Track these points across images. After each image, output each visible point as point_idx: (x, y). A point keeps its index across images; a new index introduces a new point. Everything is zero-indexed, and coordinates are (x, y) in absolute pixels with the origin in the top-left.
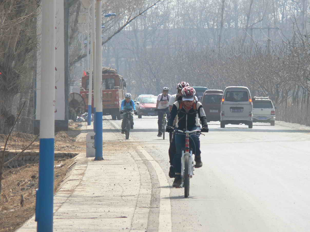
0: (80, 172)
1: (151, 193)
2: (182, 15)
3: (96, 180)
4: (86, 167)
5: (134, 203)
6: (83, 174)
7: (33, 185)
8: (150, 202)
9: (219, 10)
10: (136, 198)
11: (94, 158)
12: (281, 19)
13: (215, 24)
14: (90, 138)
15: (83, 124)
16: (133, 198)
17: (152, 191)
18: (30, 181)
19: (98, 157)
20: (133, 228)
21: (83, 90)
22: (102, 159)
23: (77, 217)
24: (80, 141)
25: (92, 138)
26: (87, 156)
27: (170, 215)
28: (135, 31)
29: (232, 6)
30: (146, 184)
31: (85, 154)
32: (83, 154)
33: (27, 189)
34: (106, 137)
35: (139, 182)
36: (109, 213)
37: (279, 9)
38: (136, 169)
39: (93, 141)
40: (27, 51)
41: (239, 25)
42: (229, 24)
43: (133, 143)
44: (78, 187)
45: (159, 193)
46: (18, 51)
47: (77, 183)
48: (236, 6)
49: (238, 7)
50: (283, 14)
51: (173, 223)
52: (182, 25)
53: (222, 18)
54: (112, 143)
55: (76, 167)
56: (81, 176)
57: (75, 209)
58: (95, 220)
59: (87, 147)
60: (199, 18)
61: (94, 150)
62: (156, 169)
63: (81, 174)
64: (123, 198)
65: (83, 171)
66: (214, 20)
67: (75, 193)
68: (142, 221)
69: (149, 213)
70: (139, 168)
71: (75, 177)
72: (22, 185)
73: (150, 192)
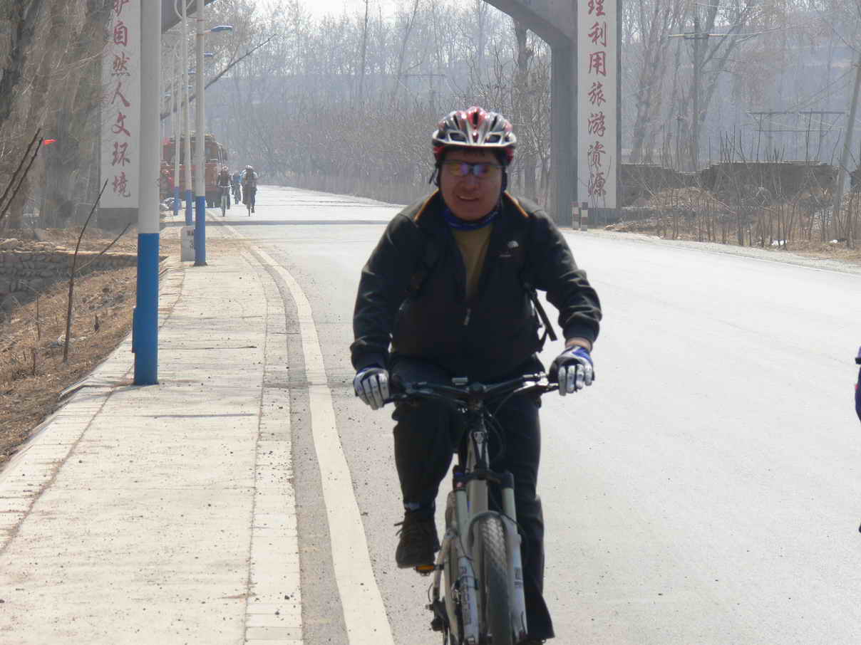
0: (177, 283)
1: (284, 312)
2: (304, 55)
3: (202, 294)
4: (184, 276)
5: (263, 326)
6: (181, 286)
7: (106, 302)
8: (285, 326)
9: (358, 48)
10: (264, 321)
11: (193, 263)
12: (447, 61)
13: (352, 69)
14: (186, 234)
15: (167, 213)
16: (259, 319)
17: (285, 310)
18: (100, 295)
19: (200, 261)
20: (268, 363)
21: (165, 164)
22: (206, 264)
23: (184, 348)
24: (167, 237)
25: (189, 233)
26: (182, 260)
27: (318, 343)
28: (236, 79)
29: (377, 43)
30: (274, 300)
31: (179, 256)
32: (175, 257)
33: (99, 308)
34: (210, 232)
35: (264, 297)
36: (230, 341)
37: (444, 48)
38: (257, 278)
39: (192, 238)
40: (90, 108)
41: (387, 70)
42: (372, 69)
43: (245, 242)
44: (177, 305)
45: (297, 313)
46: (78, 108)
47: (175, 298)
48: (382, 42)
49: (386, 44)
50: (450, 55)
51: (323, 356)
52: (302, 70)
53: (364, 60)
54: (215, 242)
55: (170, 276)
56: (179, 289)
57: (179, 336)
58: (211, 352)
59: (182, 247)
60: (328, 60)
61: (193, 251)
62: (284, 278)
63: (178, 287)
64: (246, 319)
65: (180, 281)
66: (350, 63)
67: (175, 313)
68: (278, 353)
69: (287, 341)
70: (260, 276)
71: (170, 291)
72: (90, 302)
73: (282, 310)
